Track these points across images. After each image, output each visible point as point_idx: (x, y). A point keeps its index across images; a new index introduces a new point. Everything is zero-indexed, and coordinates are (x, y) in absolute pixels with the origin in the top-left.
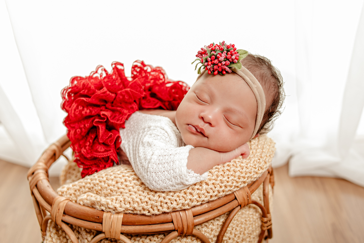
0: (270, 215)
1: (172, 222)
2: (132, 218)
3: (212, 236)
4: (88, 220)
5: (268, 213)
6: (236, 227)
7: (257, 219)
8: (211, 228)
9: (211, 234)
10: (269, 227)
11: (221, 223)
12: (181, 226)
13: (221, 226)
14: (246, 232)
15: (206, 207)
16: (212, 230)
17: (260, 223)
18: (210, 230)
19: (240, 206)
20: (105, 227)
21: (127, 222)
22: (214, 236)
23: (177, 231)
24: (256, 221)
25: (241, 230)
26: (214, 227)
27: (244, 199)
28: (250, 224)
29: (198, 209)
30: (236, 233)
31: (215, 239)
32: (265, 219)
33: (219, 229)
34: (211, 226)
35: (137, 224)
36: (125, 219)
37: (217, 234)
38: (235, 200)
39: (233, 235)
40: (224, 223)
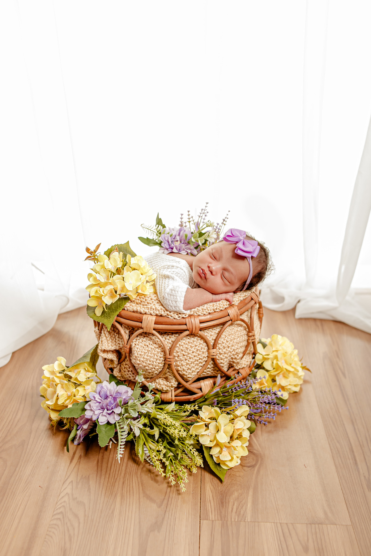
0: (254, 332)
1: (186, 325)
2: (161, 319)
3: (211, 339)
4: (133, 320)
5: (253, 330)
6: (228, 337)
7: (244, 335)
8: (211, 334)
9: (210, 338)
10: (253, 341)
11: (217, 332)
12: (191, 327)
13: (217, 334)
14: (235, 341)
15: (208, 317)
16: (211, 335)
17: (246, 338)
18: (210, 335)
19: (232, 320)
20: (144, 325)
21: (158, 322)
22: (213, 340)
23: (189, 330)
24: (244, 336)
25: (232, 339)
26: (212, 334)
27: (234, 316)
28: (238, 337)
29: (203, 318)
30: (228, 340)
31: (213, 341)
32: (250, 334)
33: (216, 336)
34: (210, 333)
35: (164, 324)
36: (157, 320)
37: (214, 338)
38: (229, 316)
39: (226, 341)
40: (219, 332)
